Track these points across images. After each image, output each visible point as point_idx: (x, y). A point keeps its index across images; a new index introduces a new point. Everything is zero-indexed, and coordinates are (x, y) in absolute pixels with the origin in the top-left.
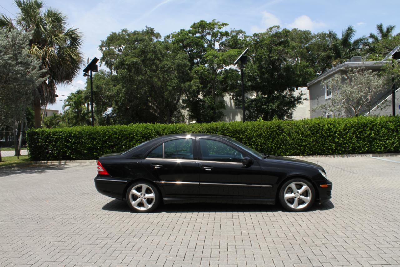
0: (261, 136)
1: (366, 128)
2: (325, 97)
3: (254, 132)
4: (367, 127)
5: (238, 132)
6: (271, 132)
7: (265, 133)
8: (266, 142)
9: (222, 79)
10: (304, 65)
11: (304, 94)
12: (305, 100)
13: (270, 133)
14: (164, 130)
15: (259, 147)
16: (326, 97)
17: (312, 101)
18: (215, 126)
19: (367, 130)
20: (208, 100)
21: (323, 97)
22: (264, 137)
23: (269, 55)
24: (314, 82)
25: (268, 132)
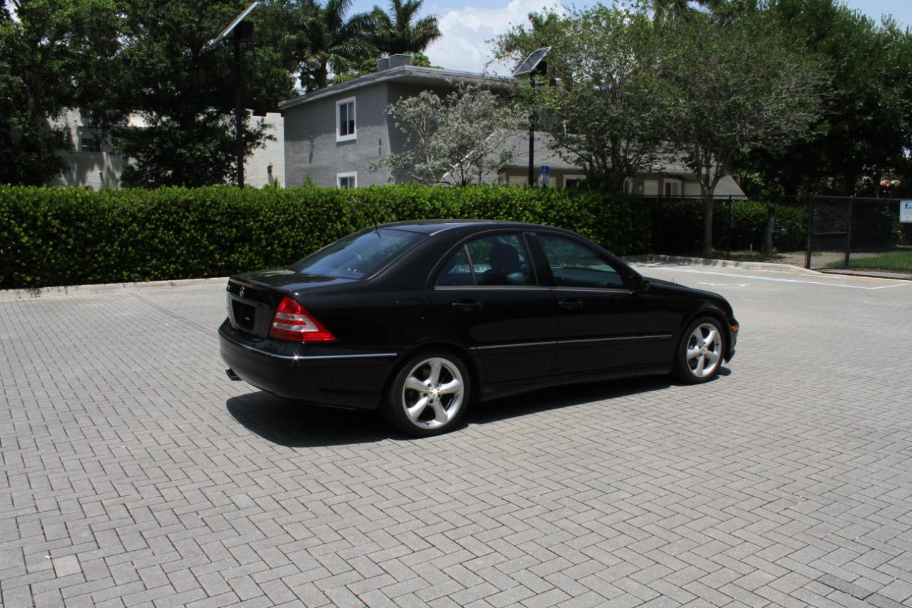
0: (295, 224)
1: (499, 210)
2: (335, 137)
3: (280, 214)
4: (501, 208)
5: (241, 214)
6: (318, 213)
7: (303, 218)
8: (305, 238)
9: (60, 68)
10: (272, 58)
11: (270, 126)
12: (267, 140)
13: (314, 218)
14: (36, 204)
15: (290, 249)
16: (339, 138)
17: (289, 143)
18: (183, 198)
19: (501, 213)
20: (20, 123)
21: (332, 135)
22: (300, 226)
23: (198, 23)
24: (304, 101)
25: (310, 214)
